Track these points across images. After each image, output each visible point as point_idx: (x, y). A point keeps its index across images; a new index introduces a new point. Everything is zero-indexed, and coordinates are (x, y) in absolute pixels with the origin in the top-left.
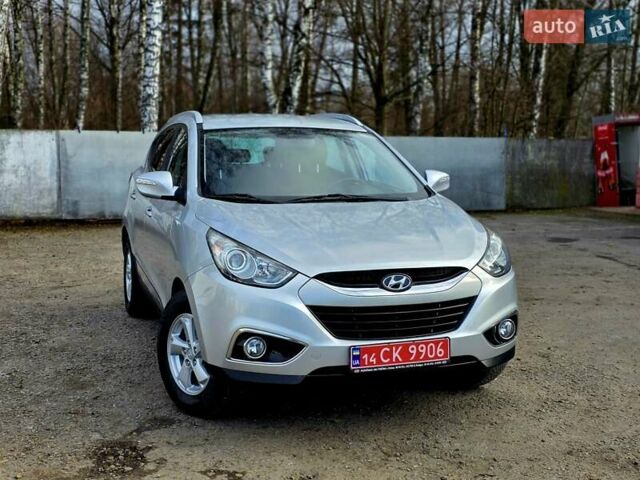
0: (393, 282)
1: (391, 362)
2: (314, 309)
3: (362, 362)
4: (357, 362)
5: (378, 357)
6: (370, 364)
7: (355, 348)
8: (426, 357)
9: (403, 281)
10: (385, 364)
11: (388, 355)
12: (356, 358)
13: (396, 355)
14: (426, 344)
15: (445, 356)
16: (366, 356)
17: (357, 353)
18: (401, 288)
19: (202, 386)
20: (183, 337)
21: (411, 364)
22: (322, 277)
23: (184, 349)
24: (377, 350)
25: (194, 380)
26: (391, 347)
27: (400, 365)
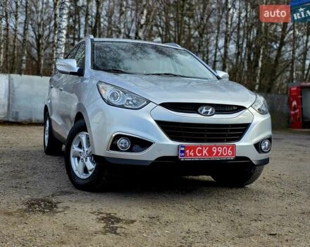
0: (204, 110)
1: (202, 156)
2: (159, 122)
3: (186, 155)
4: (183, 154)
5: (194, 152)
6: (190, 156)
7: (182, 146)
8: (222, 155)
9: (210, 110)
10: (199, 157)
11: (200, 151)
12: (182, 151)
13: (205, 152)
14: (222, 147)
15: (233, 155)
16: (188, 151)
17: (183, 149)
18: (209, 114)
19: (90, 173)
20: (80, 146)
21: (213, 158)
22: (164, 105)
23: (80, 152)
24: (195, 148)
25: (86, 170)
26: (202, 147)
27: (207, 158)
